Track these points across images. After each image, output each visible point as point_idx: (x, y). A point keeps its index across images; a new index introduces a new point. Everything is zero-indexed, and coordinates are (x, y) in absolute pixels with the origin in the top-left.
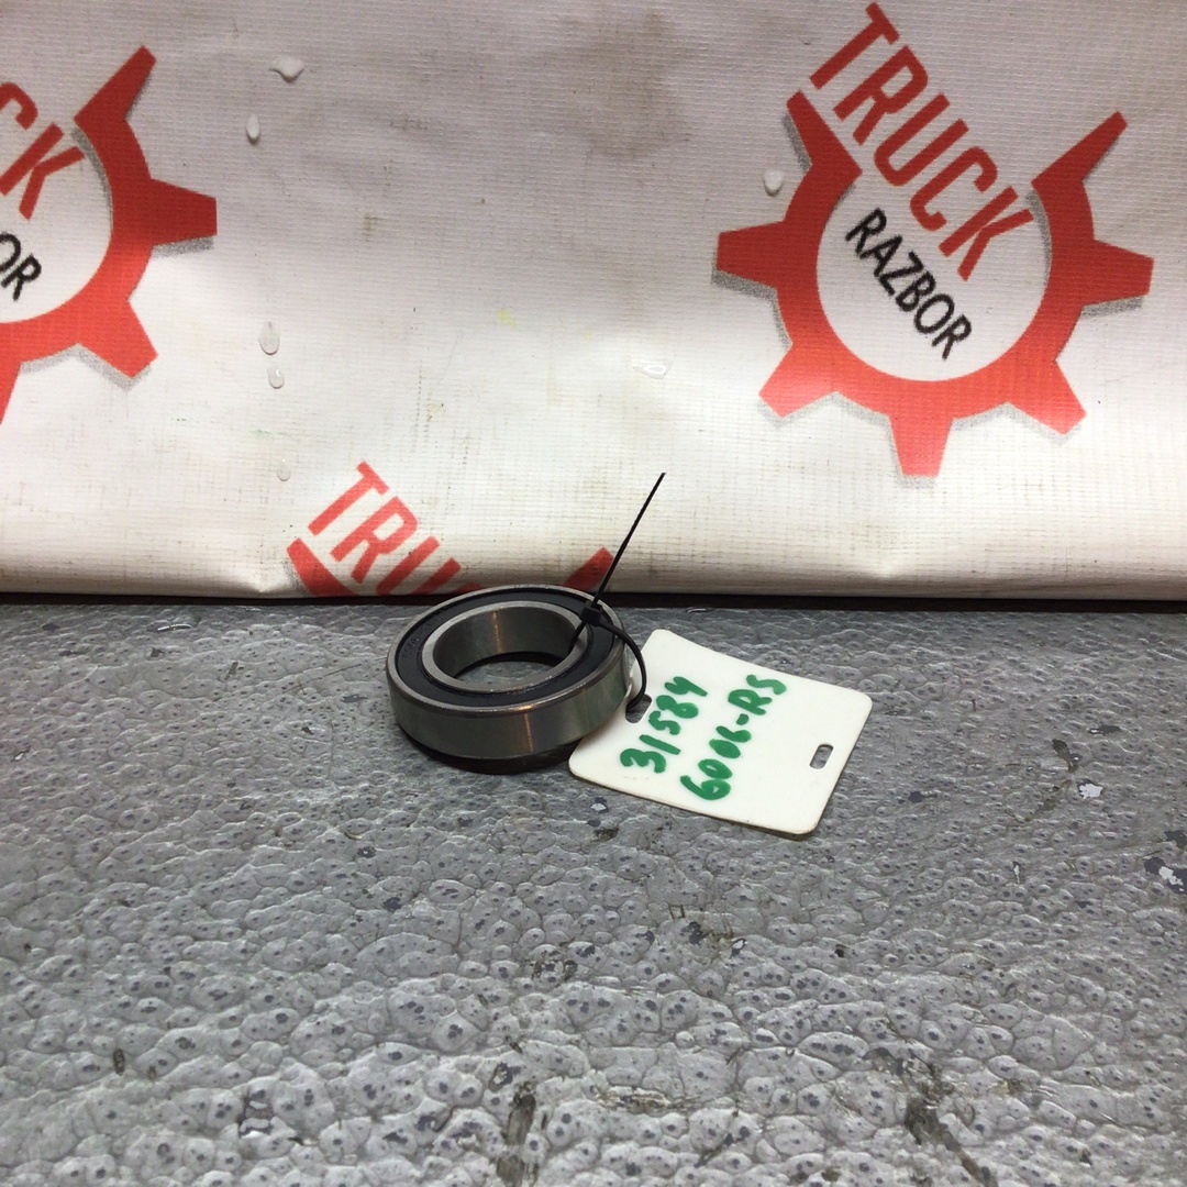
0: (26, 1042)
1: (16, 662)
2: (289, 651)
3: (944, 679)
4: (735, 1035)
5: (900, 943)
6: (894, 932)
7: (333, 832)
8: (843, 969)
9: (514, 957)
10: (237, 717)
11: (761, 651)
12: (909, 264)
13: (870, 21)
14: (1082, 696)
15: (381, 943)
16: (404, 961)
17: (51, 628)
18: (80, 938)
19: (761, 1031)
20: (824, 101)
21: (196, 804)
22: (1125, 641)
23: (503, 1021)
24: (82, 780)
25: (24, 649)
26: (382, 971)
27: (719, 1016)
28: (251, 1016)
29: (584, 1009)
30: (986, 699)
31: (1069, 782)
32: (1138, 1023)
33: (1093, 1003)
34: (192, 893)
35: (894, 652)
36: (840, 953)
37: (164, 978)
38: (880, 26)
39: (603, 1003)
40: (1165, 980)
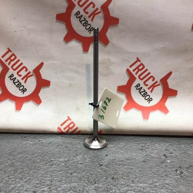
0: (22, 190)
1: (20, 142)
2: (58, 141)
3: (149, 146)
4: (118, 191)
5: (141, 180)
6: (140, 179)
7: (63, 164)
8: (133, 183)
9: (88, 181)
10: (51, 149)
11: (123, 142)
13: (137, 60)
14: (168, 148)
15: (70, 179)
16: (73, 181)
17: (25, 137)
18: (29, 177)
19: (121, 191)
20: (131, 70)
21: (45, 160)
22: (174, 141)
23: (86, 189)
24: (29, 157)
25: (22, 140)
26: (70, 182)
27: (116, 189)
28: (52, 187)
29: (97, 188)
30: (154, 149)
31: (166, 160)
32: (173, 191)
33: (167, 188)
34: (44, 172)
35: (142, 142)
36: (133, 181)
37: (40, 182)
38: (138, 60)
39: (100, 187)
40: (177, 185)
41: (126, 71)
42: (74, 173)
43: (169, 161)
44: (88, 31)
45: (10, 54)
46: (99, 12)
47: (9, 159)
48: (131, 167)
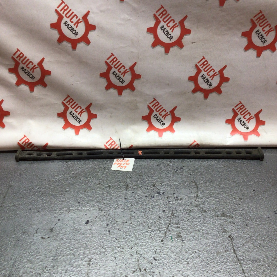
4: (142, 181)
5: (154, 175)
9: (126, 177)
12: (159, 119)
18: (94, 177)
20: (151, 105)
21: (100, 167)
23: (126, 181)
26: (117, 178)
28: (108, 181)
29: (131, 180)
33: (167, 179)
34: (102, 174)
37: (101, 179)
38: (155, 100)
40: (173, 177)
41: (147, 106)
42: (119, 173)
43: (171, 165)
44: (121, 83)
45: (69, 98)
46: (128, 72)
47: (79, 168)
48: (150, 169)
